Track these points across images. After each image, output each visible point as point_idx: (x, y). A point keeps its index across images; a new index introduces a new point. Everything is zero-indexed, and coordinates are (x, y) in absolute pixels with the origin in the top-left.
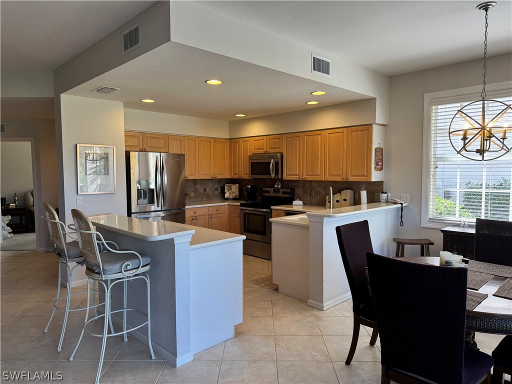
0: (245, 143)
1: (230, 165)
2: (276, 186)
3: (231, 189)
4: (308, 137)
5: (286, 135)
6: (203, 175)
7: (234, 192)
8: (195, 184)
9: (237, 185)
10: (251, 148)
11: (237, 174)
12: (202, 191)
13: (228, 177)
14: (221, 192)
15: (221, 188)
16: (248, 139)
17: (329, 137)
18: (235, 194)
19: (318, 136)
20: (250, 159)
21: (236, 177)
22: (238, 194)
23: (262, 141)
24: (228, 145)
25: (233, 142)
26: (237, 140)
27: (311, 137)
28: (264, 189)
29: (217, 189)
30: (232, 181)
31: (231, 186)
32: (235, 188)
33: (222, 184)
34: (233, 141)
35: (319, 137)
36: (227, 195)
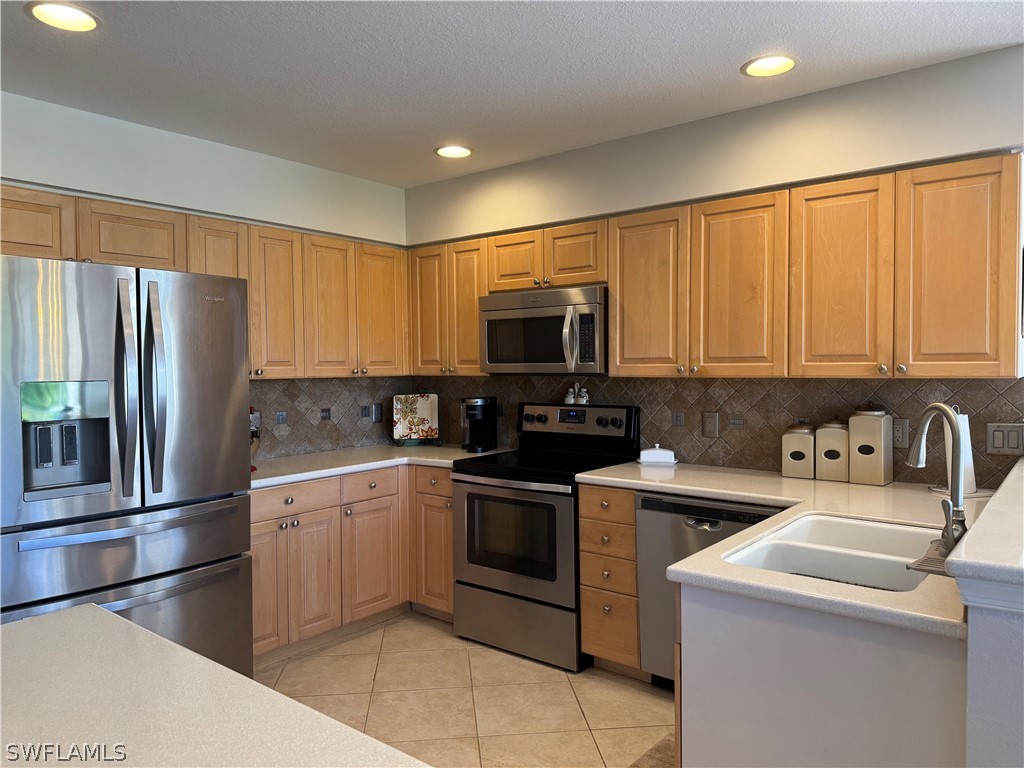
0: (463, 256)
1: (412, 334)
2: (571, 400)
3: (413, 411)
4: (713, 221)
5: (621, 217)
6: (321, 363)
7: (423, 421)
8: (293, 397)
9: (434, 397)
10: (486, 272)
11: (435, 362)
12: (316, 418)
13: (406, 372)
14: (379, 420)
15: (380, 406)
16: (473, 243)
17: (810, 211)
18: (426, 428)
19: (759, 213)
20: (483, 311)
21: (432, 370)
22: (435, 425)
23: (530, 245)
24: (404, 268)
25: (419, 254)
26: (435, 250)
27: (727, 218)
28: (528, 410)
29: (365, 411)
30: (417, 385)
31: (414, 402)
32: (427, 407)
33: (382, 394)
34: (423, 252)
35: (766, 215)
36: (399, 431)
